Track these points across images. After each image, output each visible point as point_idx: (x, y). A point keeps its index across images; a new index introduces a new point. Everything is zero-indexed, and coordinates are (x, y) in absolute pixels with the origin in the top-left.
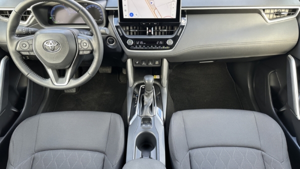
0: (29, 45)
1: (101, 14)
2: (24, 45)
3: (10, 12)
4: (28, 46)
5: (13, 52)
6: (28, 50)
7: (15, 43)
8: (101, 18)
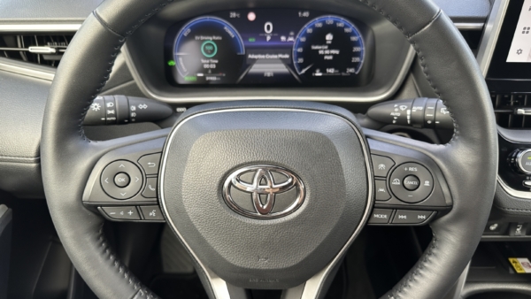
0: (144, 177)
1: (356, 49)
2: (120, 179)
3: (65, 38)
4: (136, 179)
5: (68, 210)
6: (138, 198)
7: (82, 165)
8: (356, 65)
